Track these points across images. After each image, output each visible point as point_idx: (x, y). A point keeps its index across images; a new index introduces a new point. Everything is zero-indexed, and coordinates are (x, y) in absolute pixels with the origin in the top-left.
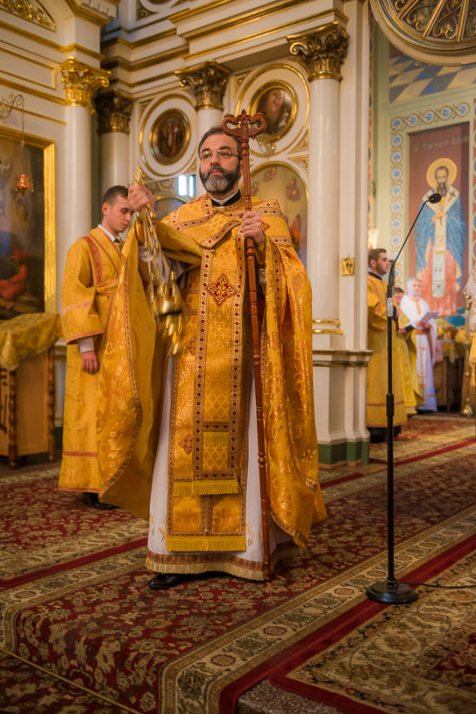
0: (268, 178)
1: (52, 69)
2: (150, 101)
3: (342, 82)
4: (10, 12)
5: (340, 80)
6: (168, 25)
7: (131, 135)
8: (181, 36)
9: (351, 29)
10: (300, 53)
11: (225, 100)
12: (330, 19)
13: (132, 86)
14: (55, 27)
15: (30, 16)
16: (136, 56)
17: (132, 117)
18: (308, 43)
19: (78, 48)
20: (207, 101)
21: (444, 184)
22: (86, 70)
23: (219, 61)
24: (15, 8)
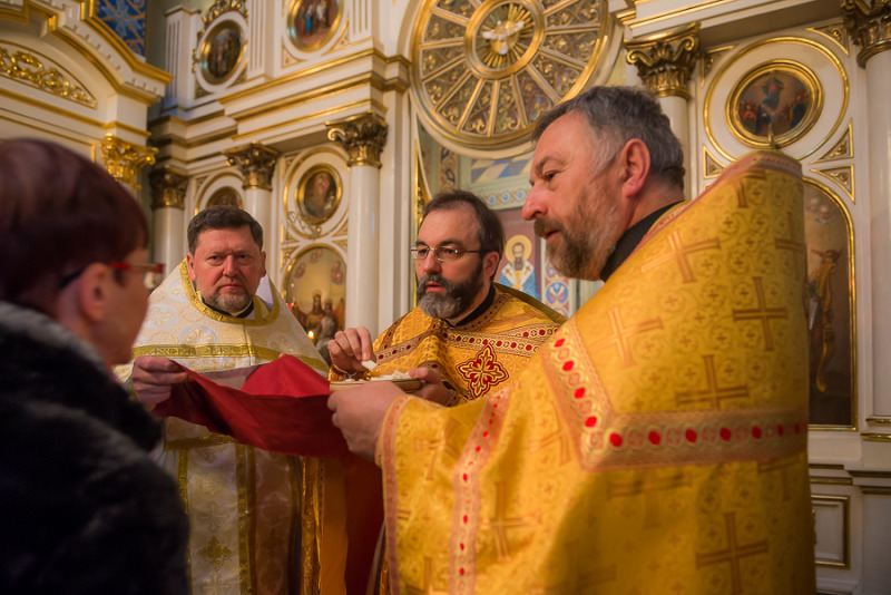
0: (314, 260)
1: (90, 145)
2: (205, 178)
3: (382, 170)
4: (41, 88)
5: (380, 167)
6: (216, 107)
7: (186, 211)
8: (230, 116)
9: (390, 119)
10: (338, 139)
11: (274, 180)
12: (367, 108)
13: (188, 162)
14: (96, 105)
15: (66, 93)
16: (191, 133)
17: (187, 194)
18: (346, 130)
19: (119, 125)
20: (253, 182)
21: (521, 258)
22: (128, 147)
23: (264, 143)
24: (47, 85)
